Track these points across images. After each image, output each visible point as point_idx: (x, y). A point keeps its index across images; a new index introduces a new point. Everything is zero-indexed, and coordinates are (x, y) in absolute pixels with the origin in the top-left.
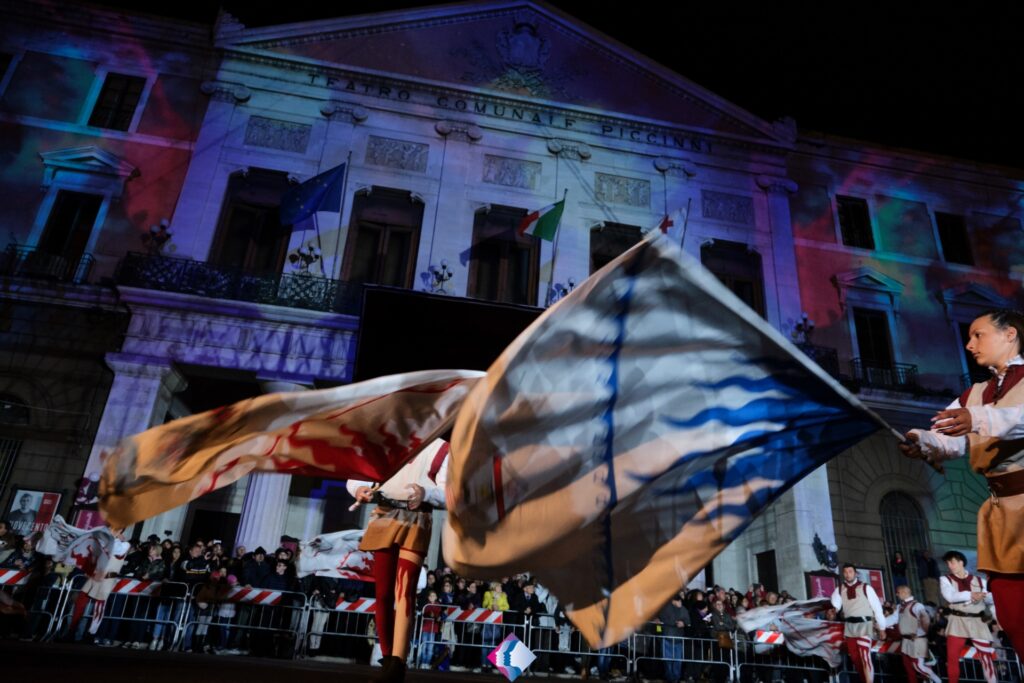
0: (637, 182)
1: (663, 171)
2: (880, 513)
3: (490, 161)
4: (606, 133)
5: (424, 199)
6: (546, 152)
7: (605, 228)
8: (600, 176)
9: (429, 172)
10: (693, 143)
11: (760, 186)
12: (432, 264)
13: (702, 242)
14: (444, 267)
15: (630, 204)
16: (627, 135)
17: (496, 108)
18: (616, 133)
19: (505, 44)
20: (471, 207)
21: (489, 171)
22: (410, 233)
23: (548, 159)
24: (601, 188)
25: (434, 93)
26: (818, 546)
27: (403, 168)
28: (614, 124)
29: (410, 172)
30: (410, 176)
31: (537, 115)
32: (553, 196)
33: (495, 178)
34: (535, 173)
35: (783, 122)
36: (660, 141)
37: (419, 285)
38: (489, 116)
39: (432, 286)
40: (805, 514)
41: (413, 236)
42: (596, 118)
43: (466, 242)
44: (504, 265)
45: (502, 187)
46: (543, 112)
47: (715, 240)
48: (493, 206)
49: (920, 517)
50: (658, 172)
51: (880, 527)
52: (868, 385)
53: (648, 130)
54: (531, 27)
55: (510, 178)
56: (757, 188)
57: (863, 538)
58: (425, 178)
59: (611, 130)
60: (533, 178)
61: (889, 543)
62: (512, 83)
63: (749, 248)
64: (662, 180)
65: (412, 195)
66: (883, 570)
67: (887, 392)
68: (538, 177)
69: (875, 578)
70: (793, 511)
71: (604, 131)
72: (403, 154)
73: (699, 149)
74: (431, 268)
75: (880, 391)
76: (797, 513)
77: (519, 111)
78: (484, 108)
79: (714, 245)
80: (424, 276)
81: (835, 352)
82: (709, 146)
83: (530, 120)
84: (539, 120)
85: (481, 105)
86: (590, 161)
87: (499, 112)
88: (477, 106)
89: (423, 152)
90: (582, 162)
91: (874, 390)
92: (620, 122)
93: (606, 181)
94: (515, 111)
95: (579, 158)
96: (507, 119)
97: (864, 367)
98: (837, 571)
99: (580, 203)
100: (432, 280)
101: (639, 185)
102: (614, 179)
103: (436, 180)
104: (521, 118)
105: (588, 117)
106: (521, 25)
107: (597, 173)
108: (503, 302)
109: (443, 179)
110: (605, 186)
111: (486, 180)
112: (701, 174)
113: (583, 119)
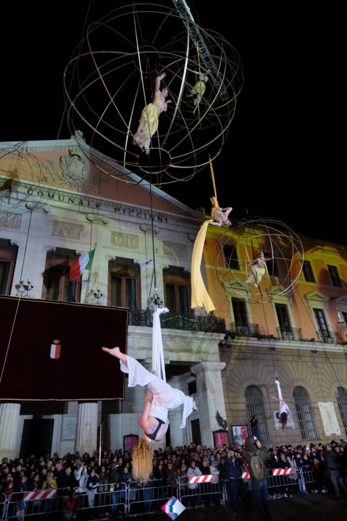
0: (132, 236)
1: (145, 231)
2: (245, 396)
3: (56, 224)
4: (117, 212)
5: (18, 244)
6: (86, 220)
7: (115, 260)
8: (114, 233)
9: (21, 229)
10: (158, 218)
11: (189, 239)
12: (22, 280)
13: (163, 267)
14: (29, 283)
15: (128, 248)
16: (127, 213)
17: (59, 196)
18: (121, 211)
19: (66, 164)
20: (45, 248)
21: (55, 230)
22: (10, 263)
23: (86, 224)
24: (114, 239)
25: (26, 187)
26: (219, 418)
27: (7, 227)
28: (121, 207)
29: (11, 229)
30: (11, 231)
31: (81, 201)
32: (90, 243)
33: (59, 233)
34: (80, 231)
35: (199, 210)
36: (143, 216)
37: (14, 292)
38: (56, 200)
39: (22, 292)
40: (212, 401)
41: (11, 264)
42: (111, 204)
43: (42, 268)
44: (63, 281)
45: (62, 238)
46: (85, 200)
47: (169, 266)
48: (58, 249)
49: (262, 397)
50: (142, 232)
51: (245, 404)
52: (238, 335)
53: (137, 211)
54: (79, 157)
55: (67, 233)
56: (188, 240)
57: (238, 411)
58: (19, 232)
59: (119, 210)
60: (79, 234)
61: (249, 411)
62: (68, 183)
63: (185, 270)
64: (143, 235)
65: (11, 242)
66: (247, 425)
67: (246, 338)
68: (81, 234)
69: (243, 430)
70: (207, 400)
71: (115, 210)
72: (7, 219)
73: (162, 221)
74: (21, 282)
75: (244, 338)
76: (209, 401)
77: (72, 199)
78: (53, 196)
79: (169, 268)
80: (18, 287)
81: (224, 320)
82: (166, 219)
83: (78, 203)
84: (82, 204)
85: (51, 195)
86: (108, 225)
87: (61, 198)
88: (49, 194)
89: (19, 218)
90: (104, 226)
91: (241, 337)
92: (123, 207)
93: (117, 236)
94: (70, 199)
95: (103, 224)
96: (66, 203)
97: (236, 326)
98: (227, 429)
99: (103, 247)
100: (22, 289)
101: (133, 238)
102: (120, 235)
103: (25, 234)
104: (73, 202)
105: (107, 203)
106: (73, 155)
107: (112, 231)
108: (62, 301)
109: (29, 233)
110: (116, 238)
111: (53, 234)
112: (163, 233)
113: (105, 204)
